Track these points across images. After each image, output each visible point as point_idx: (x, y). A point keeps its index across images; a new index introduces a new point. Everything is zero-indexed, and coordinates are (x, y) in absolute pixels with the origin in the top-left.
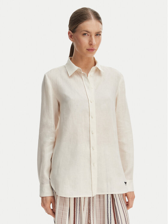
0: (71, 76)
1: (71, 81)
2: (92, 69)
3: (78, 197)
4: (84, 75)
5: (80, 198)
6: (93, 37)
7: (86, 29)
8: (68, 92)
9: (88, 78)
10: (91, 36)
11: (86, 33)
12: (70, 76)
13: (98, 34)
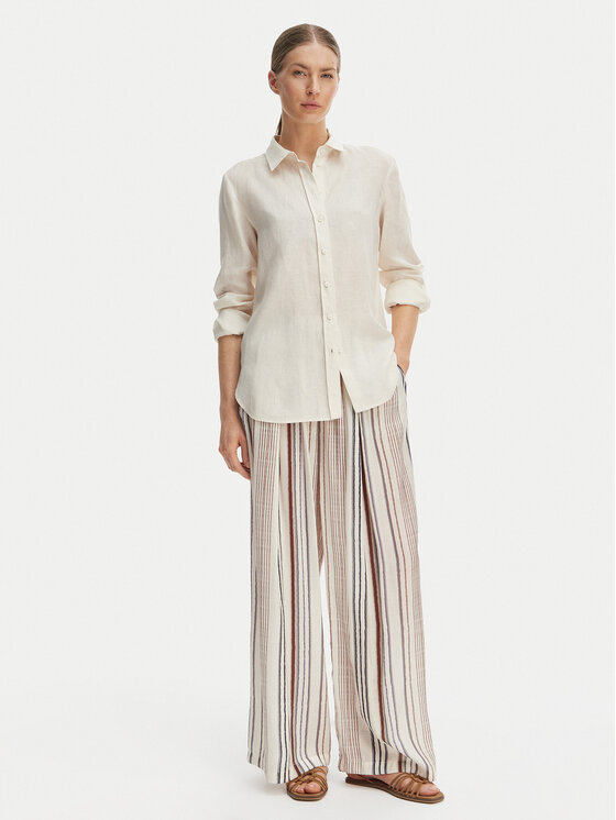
0: (276, 171)
1: (278, 183)
2: (318, 153)
3: (297, 421)
4: (304, 167)
5: (300, 424)
6: (315, 77)
7: (299, 61)
8: (269, 204)
9: (314, 174)
10: (310, 75)
11: (301, 69)
12: (272, 169)
13: (326, 75)
